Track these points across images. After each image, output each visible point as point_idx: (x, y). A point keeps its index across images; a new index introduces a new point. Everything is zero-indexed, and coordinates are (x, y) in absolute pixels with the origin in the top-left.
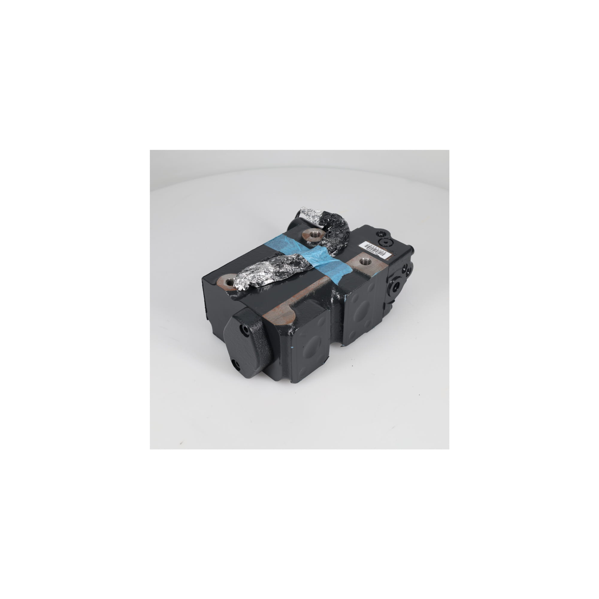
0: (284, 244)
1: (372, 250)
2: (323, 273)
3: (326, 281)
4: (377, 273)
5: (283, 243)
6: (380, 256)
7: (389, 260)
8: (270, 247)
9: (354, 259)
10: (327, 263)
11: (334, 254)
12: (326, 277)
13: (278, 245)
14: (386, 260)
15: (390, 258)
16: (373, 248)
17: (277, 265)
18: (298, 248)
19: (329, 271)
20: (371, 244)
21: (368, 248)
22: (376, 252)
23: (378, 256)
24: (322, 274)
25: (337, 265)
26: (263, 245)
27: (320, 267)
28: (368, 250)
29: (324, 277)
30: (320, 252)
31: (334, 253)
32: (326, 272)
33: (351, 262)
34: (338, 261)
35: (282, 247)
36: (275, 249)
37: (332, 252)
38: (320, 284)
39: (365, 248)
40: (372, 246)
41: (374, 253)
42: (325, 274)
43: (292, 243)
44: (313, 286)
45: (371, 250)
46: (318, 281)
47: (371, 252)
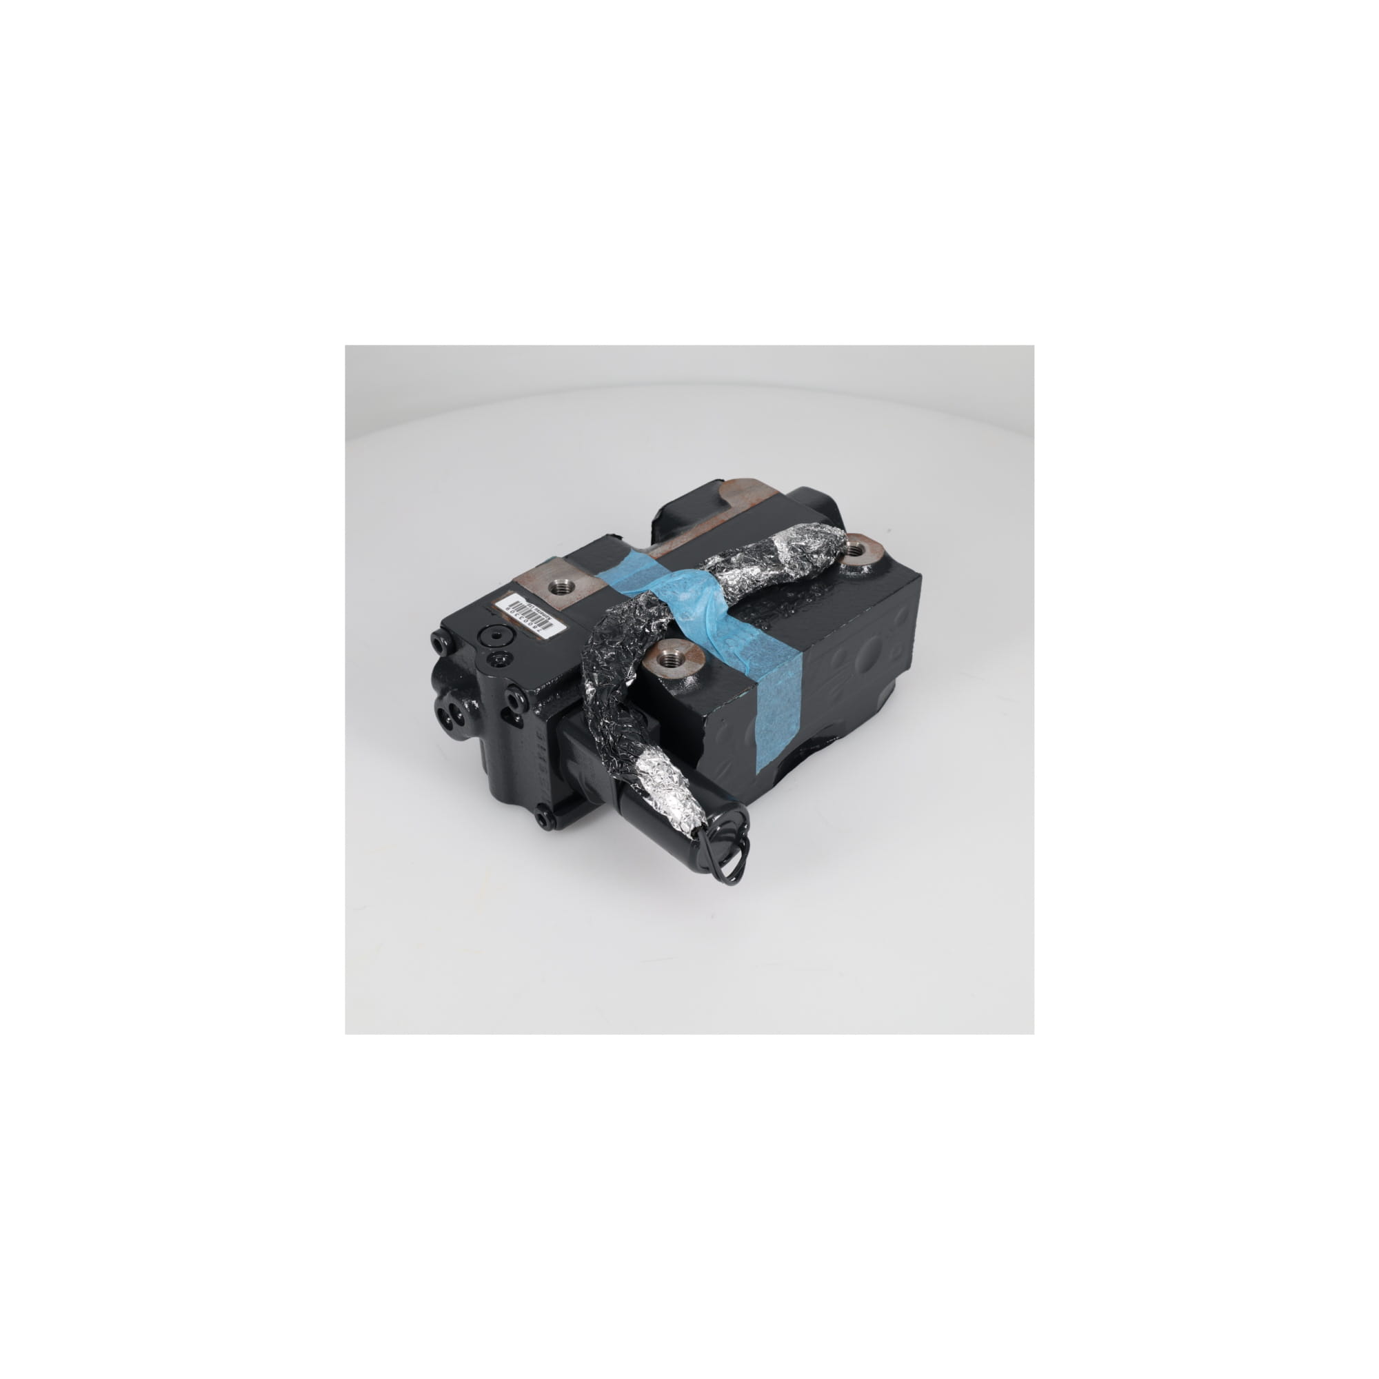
0: (752, 652)
1: (539, 614)
2: (661, 566)
5: (752, 655)
6: (523, 601)
8: (785, 645)
9: (585, 594)
12: (655, 556)
13: (764, 650)
16: (533, 621)
18: (716, 641)
19: (648, 570)
20: (535, 630)
21: (546, 622)
22: (531, 610)
23: (528, 600)
24: (662, 564)
25: (628, 582)
28: (547, 615)
29: (659, 555)
32: (654, 568)
33: (594, 586)
35: (754, 643)
38: (670, 543)
39: (553, 620)
40: (534, 625)
41: (534, 608)
42: (656, 563)
43: (730, 656)
44: (685, 540)
45: (541, 615)
46: (673, 549)
47: (541, 610)
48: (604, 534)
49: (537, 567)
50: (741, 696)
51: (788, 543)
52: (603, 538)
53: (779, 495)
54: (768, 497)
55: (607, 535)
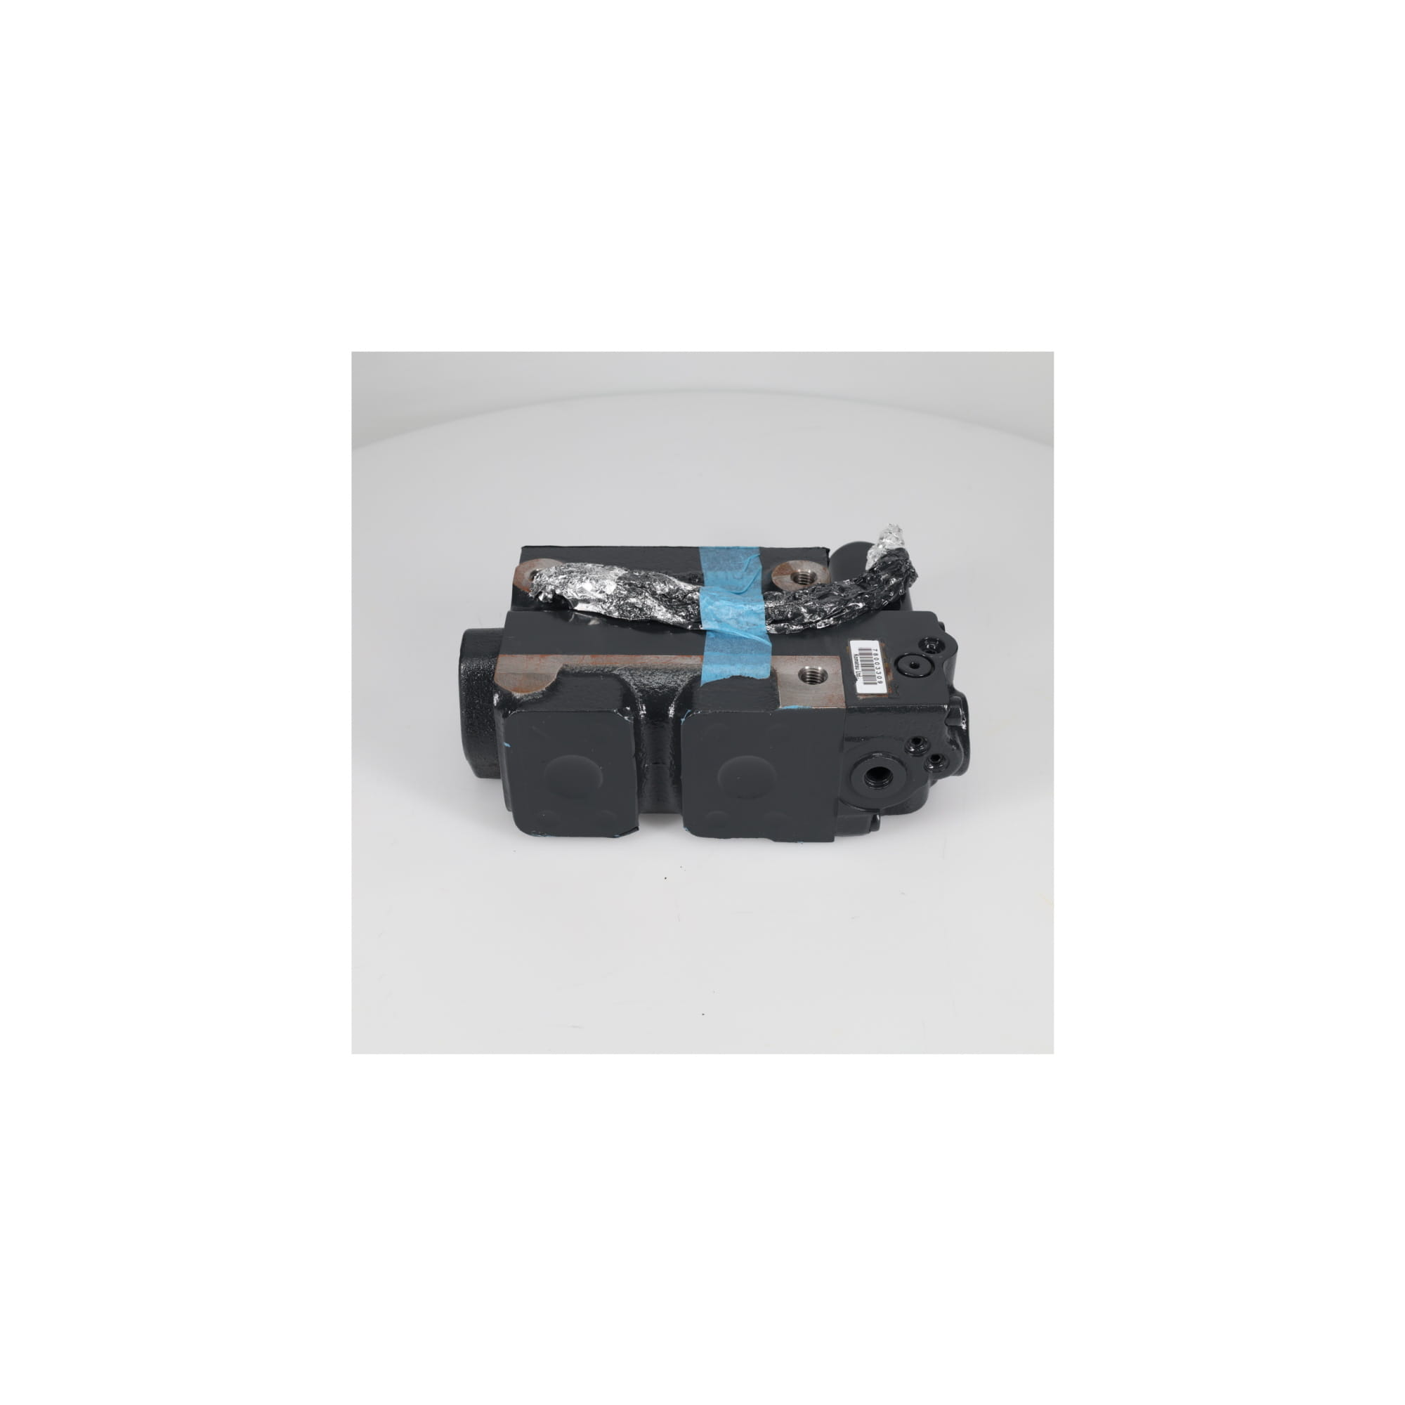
2: (707, 648)
3: (688, 665)
4: (801, 707)
6: (860, 682)
7: (863, 699)
10: (741, 638)
11: (777, 629)
12: (699, 659)
14: (858, 696)
15: (872, 697)
16: (871, 661)
17: (630, 584)
19: (722, 651)
21: (862, 654)
22: (863, 670)
23: (854, 680)
24: (704, 649)
26: (697, 548)
27: (716, 637)
28: (853, 659)
29: (695, 657)
30: (743, 608)
31: (779, 625)
32: (715, 650)
33: (784, 661)
34: (766, 645)
36: (704, 565)
37: (775, 622)
39: (854, 652)
40: (874, 657)
41: (858, 670)
42: (706, 653)
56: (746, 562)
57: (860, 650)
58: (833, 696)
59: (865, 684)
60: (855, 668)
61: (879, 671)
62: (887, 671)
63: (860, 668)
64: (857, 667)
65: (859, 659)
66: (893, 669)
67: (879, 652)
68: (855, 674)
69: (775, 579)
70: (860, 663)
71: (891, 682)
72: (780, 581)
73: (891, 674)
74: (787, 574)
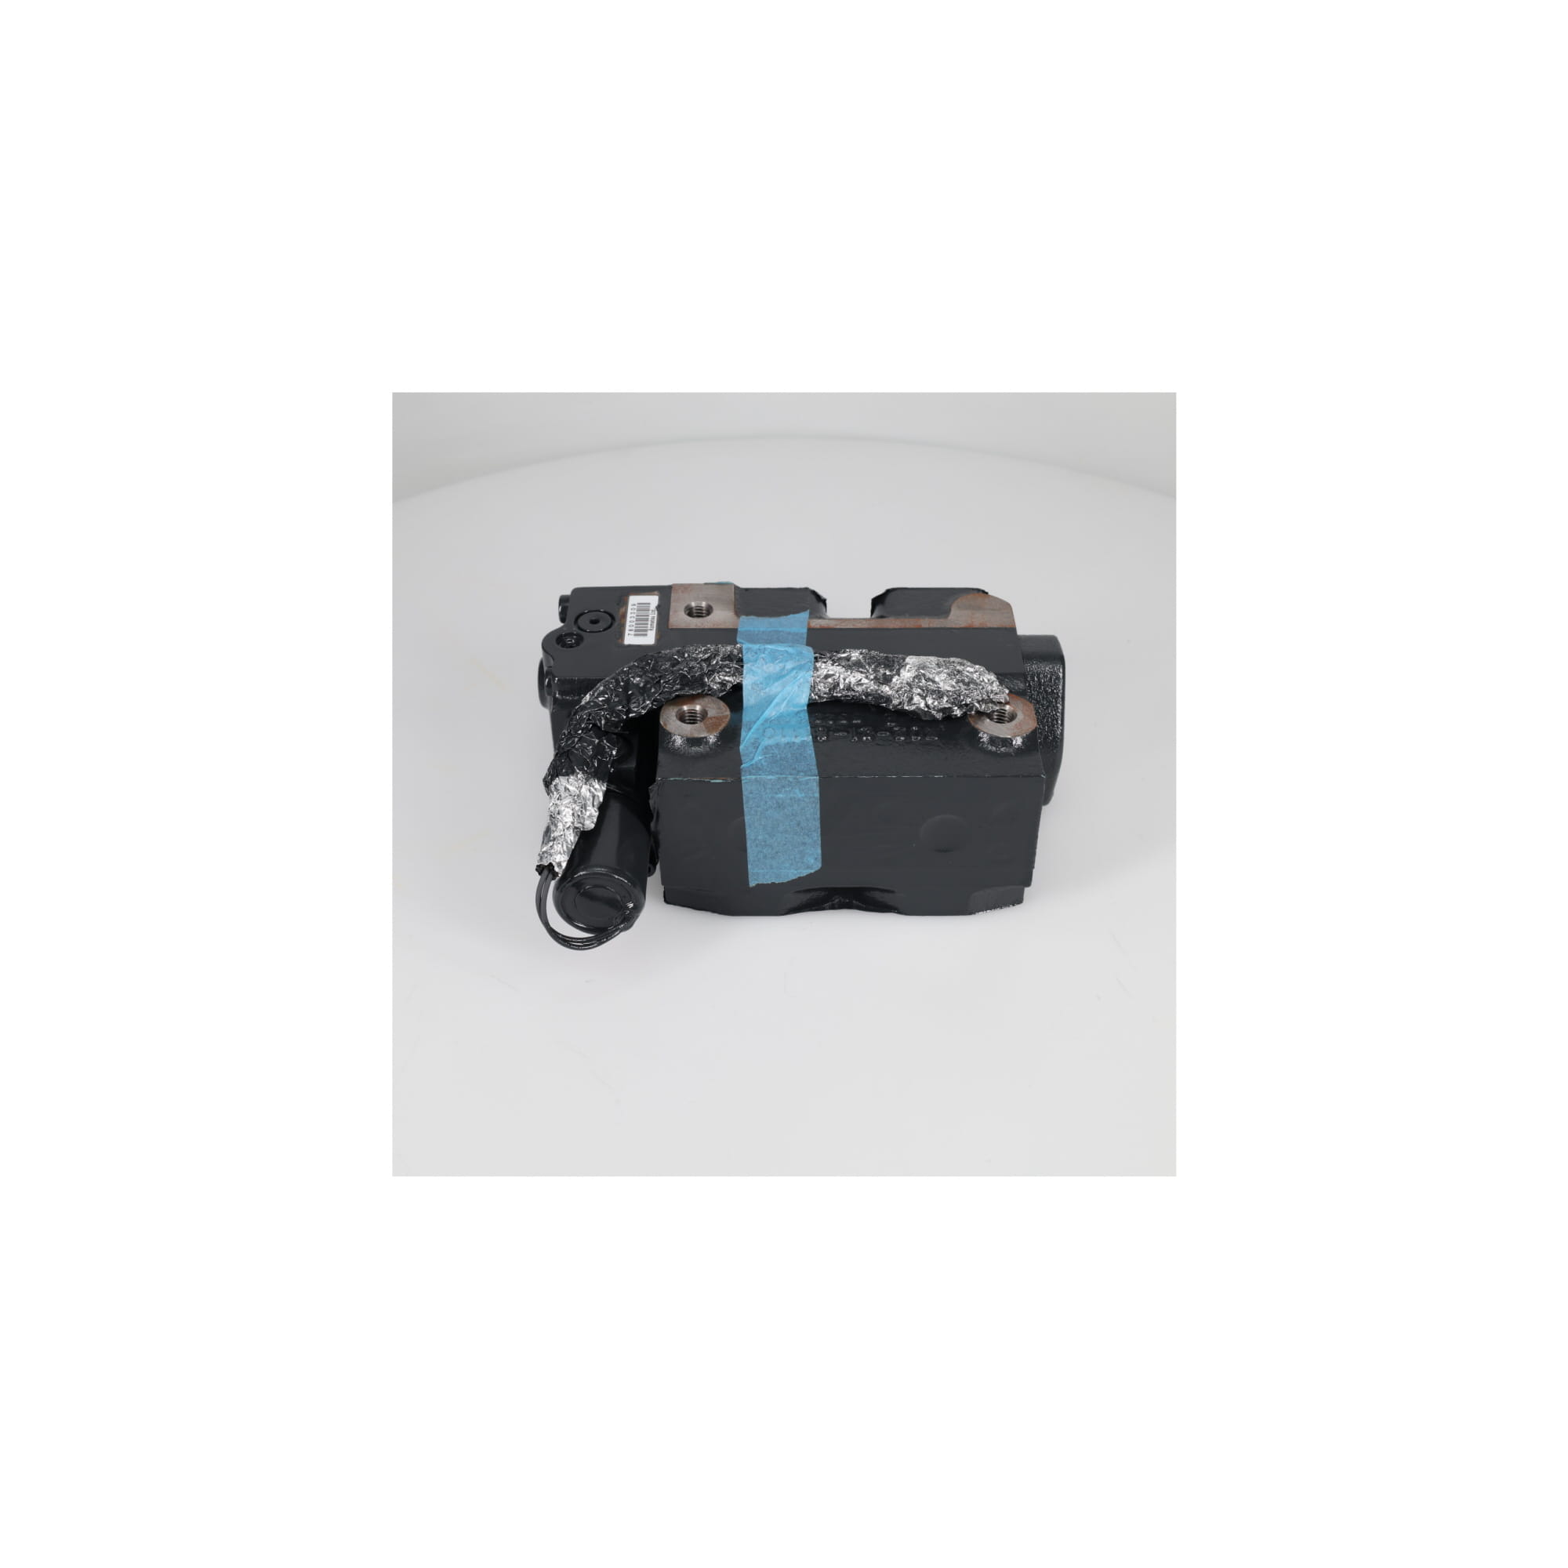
6: (654, 604)
9: (707, 626)
23: (658, 607)
33: (723, 623)
41: (653, 615)
42: (805, 630)
48: (803, 586)
49: (706, 584)
50: (712, 781)
51: (919, 669)
52: (800, 589)
53: (1013, 630)
54: (995, 626)
55: (807, 589)
56: (758, 758)
57: (646, 635)
58: (683, 592)
59: (649, 604)
60: (656, 618)
61: (633, 615)
62: (624, 616)
63: (650, 618)
64: (653, 618)
65: (649, 626)
66: (617, 618)
67: (627, 632)
68: (656, 612)
69: (727, 712)
70: (650, 623)
71: (622, 606)
72: (719, 708)
73: (621, 613)
74: (711, 718)
